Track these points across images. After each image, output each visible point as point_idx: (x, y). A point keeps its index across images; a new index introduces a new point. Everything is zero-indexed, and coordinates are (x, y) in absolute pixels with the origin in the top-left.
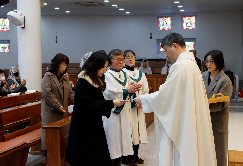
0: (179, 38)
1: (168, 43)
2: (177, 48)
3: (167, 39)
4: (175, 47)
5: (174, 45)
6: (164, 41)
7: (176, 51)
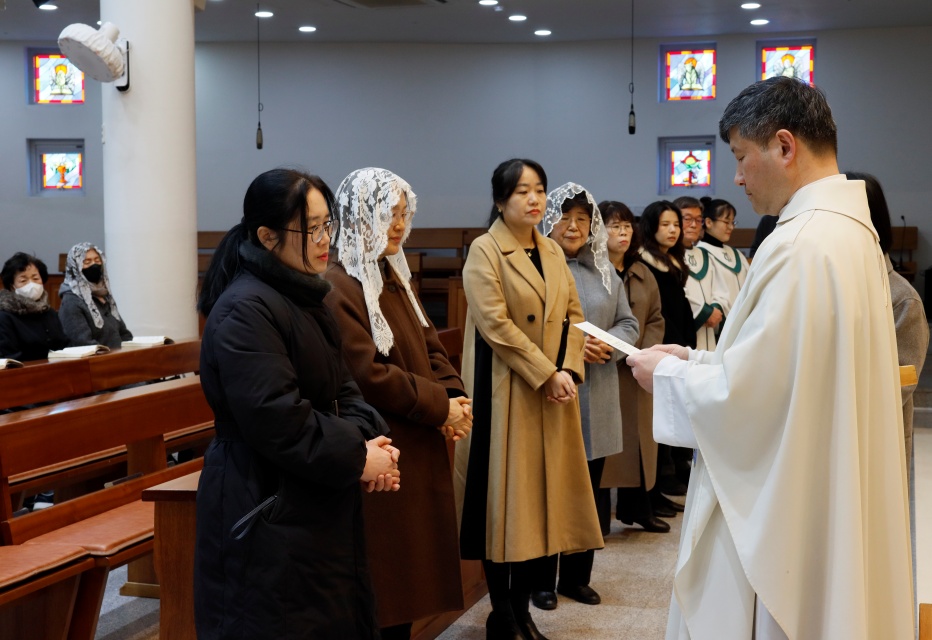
0: (811, 106)
1: (754, 125)
2: (795, 156)
3: (750, 105)
4: (785, 150)
5: (780, 136)
6: (734, 111)
7: (788, 166)
